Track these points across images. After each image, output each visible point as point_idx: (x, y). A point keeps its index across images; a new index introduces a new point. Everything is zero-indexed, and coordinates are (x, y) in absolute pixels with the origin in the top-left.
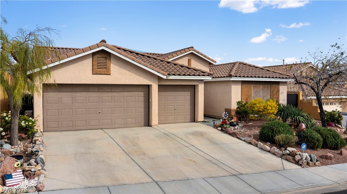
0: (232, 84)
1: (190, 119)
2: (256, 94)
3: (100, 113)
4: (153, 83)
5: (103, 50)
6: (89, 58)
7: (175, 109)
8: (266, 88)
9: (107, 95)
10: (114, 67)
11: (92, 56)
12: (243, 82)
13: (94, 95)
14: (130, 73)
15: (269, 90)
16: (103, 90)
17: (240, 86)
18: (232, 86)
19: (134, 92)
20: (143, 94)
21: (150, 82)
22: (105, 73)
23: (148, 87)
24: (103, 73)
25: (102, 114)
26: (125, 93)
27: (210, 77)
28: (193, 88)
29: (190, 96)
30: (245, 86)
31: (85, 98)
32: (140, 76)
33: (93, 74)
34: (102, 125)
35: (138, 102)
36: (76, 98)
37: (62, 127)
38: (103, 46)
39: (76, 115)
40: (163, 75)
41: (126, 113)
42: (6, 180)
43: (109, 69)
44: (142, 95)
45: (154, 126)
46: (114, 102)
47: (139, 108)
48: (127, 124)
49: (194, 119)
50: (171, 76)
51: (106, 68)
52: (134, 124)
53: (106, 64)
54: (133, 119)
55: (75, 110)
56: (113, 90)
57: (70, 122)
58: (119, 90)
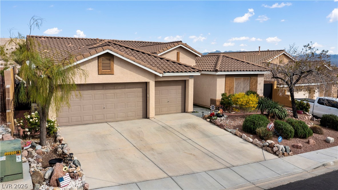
0: (217, 78)
1: (181, 110)
2: (238, 85)
3: (104, 108)
4: (150, 80)
5: (108, 53)
6: (95, 60)
7: (168, 102)
8: (247, 80)
9: (110, 92)
10: (117, 68)
11: (97, 59)
12: (227, 76)
13: (99, 93)
14: (131, 72)
15: (248, 81)
16: (107, 88)
17: (225, 79)
18: (217, 79)
19: (134, 88)
20: (142, 90)
21: (148, 79)
22: (109, 73)
23: (146, 84)
24: (108, 73)
25: (106, 109)
26: (126, 89)
27: (199, 73)
28: (184, 83)
29: (181, 90)
30: (228, 79)
31: (91, 95)
32: (139, 75)
33: (98, 74)
34: (107, 119)
35: (137, 97)
36: (83, 96)
37: (72, 122)
38: (108, 49)
39: (83, 110)
40: (160, 73)
41: (127, 107)
42: (60, 183)
43: (113, 69)
44: (140, 91)
45: (152, 118)
46: (117, 98)
47: (138, 102)
48: (128, 117)
49: (184, 110)
50: (166, 73)
51: (110, 69)
52: (134, 116)
53: (110, 65)
54: (133, 112)
55: (83, 107)
56: (116, 87)
57: (79, 117)
58: (120, 88)
